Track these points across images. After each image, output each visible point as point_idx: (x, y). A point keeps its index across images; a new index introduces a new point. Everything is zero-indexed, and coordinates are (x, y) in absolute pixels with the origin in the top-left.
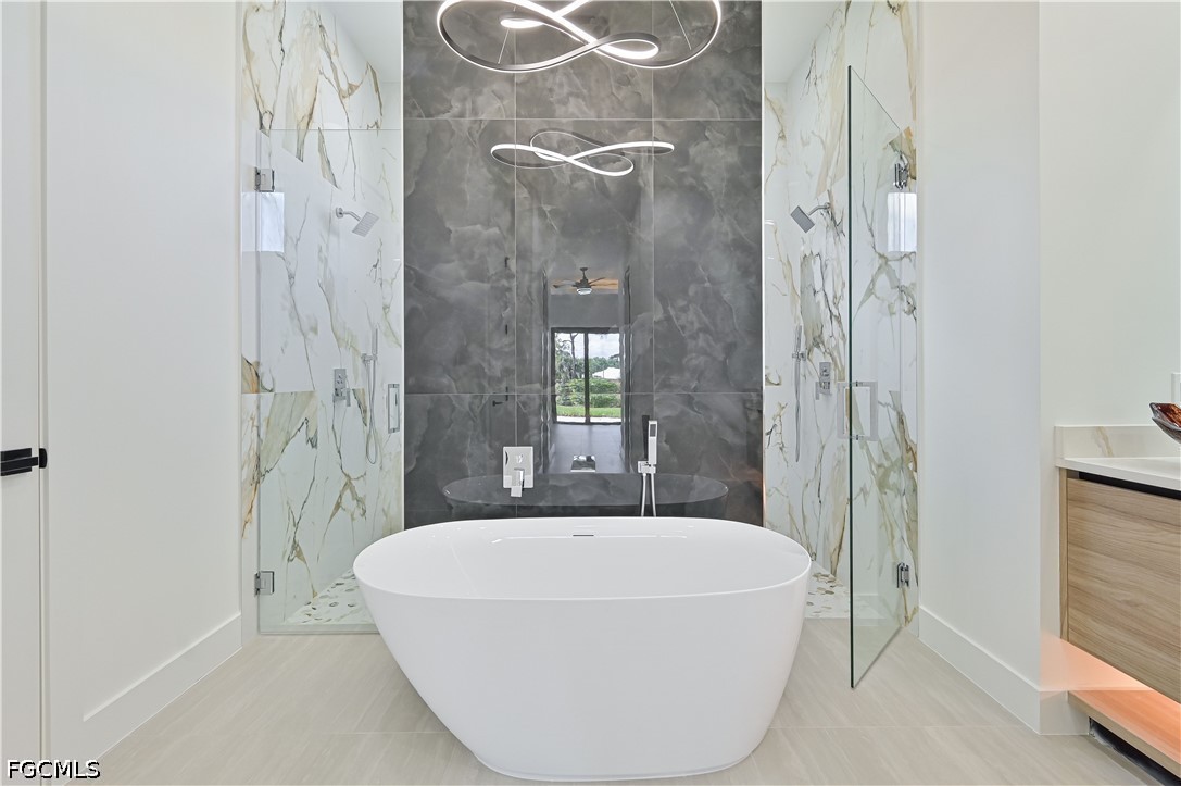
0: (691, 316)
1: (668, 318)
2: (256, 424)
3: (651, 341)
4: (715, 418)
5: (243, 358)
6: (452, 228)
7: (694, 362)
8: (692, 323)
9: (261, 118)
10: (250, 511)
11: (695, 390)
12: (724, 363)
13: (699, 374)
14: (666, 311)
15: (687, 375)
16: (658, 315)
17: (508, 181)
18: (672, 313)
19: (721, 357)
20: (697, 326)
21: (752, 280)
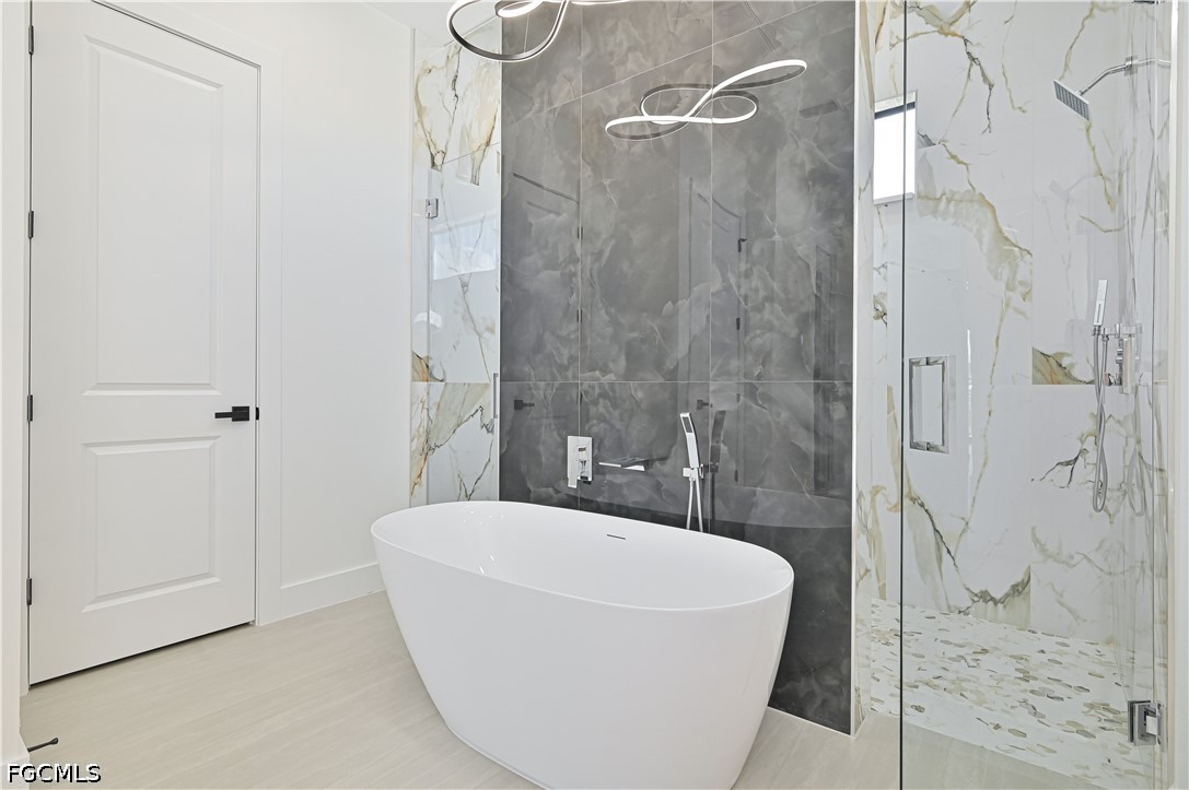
0: (755, 282)
1: (728, 288)
2: (426, 406)
3: (708, 317)
4: (785, 415)
5: (413, 353)
6: (533, 223)
7: (758, 341)
8: (756, 290)
9: (433, 158)
10: (420, 476)
11: (759, 377)
12: (798, 340)
13: (765, 357)
14: (725, 279)
15: (750, 358)
16: (716, 286)
17: (575, 162)
18: (733, 280)
19: (794, 333)
20: (762, 293)
21: (839, 222)
